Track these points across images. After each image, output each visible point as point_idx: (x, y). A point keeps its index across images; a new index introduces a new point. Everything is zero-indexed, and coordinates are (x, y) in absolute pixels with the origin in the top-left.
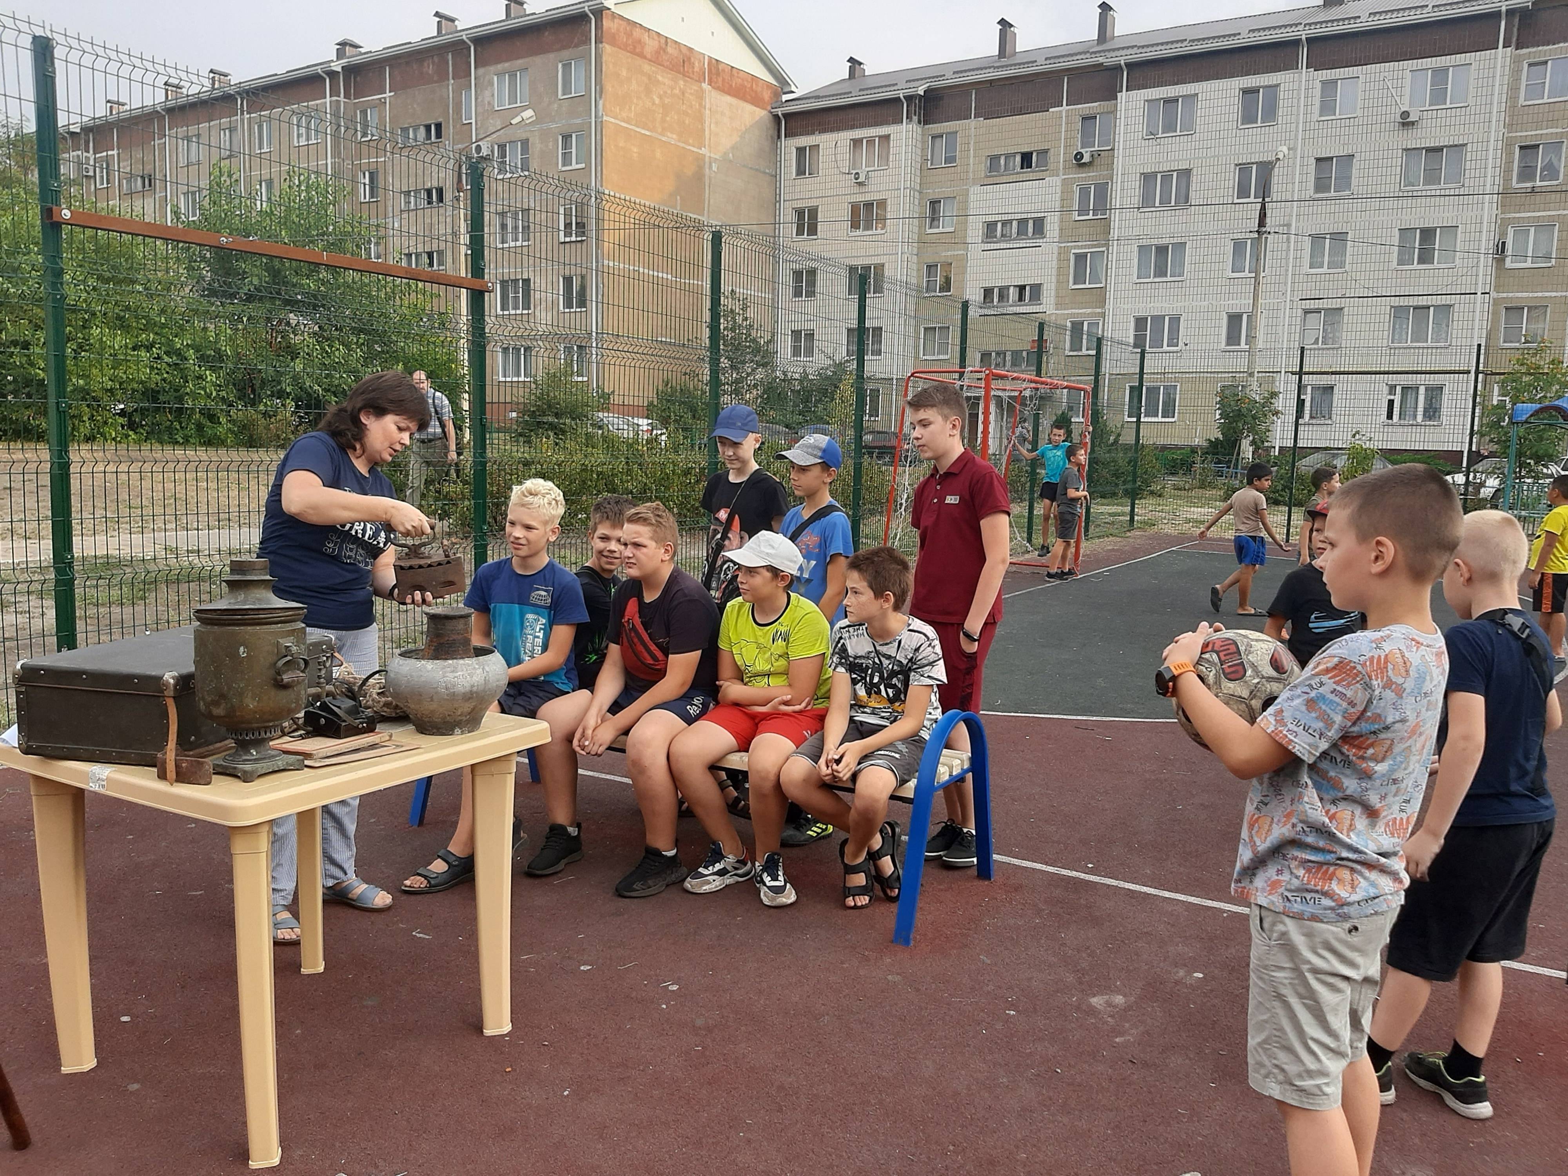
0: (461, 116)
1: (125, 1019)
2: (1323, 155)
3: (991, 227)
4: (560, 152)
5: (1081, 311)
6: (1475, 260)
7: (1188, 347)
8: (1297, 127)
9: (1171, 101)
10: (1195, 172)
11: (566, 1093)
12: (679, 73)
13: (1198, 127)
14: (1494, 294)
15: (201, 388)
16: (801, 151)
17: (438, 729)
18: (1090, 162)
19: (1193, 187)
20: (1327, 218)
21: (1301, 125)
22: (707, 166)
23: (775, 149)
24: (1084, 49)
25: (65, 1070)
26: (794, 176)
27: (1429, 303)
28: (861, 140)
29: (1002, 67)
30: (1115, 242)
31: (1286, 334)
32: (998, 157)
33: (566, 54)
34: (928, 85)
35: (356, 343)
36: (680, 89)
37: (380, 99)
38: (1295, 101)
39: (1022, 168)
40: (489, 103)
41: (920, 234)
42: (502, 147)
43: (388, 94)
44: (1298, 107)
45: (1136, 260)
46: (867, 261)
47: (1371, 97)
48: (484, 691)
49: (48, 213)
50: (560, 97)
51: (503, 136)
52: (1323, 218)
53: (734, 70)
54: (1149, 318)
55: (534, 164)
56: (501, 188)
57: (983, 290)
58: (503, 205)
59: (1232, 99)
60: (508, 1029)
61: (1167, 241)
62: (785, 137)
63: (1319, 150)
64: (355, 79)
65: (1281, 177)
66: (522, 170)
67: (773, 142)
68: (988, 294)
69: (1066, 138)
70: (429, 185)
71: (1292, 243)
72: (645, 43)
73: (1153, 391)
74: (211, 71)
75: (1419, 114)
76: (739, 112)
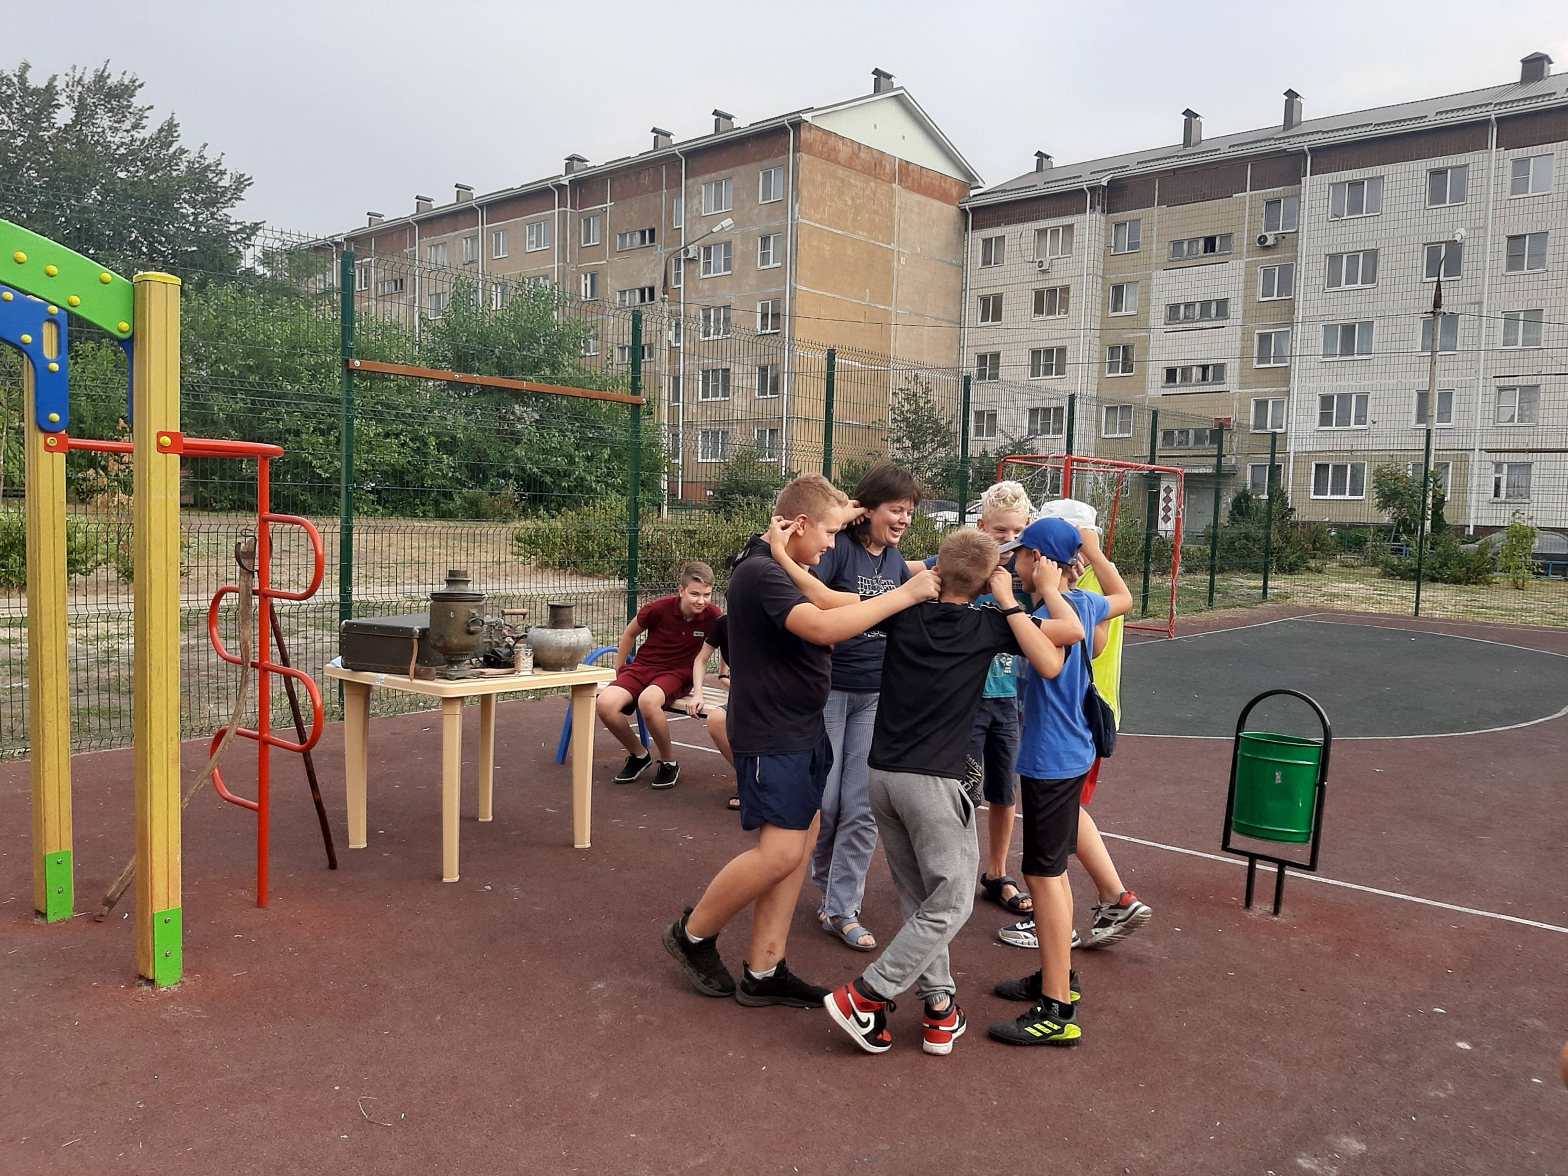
0: (672, 222)
2: (1516, 234)
3: (1173, 309)
4: (759, 252)
5: (1264, 390)
7: (1376, 425)
8: (1487, 206)
9: (1356, 185)
10: (1381, 252)
12: (870, 175)
13: (1384, 208)
15: (439, 470)
16: (987, 242)
18: (1275, 245)
19: (1380, 266)
20: (1521, 295)
21: (1491, 204)
22: (896, 258)
23: (962, 242)
24: (1266, 136)
25: (351, 846)
26: (980, 266)
28: (1046, 230)
29: (1186, 156)
30: (1300, 322)
31: (1479, 411)
32: (1181, 242)
33: (766, 163)
34: (1111, 176)
36: (872, 190)
37: (602, 209)
38: (1485, 181)
39: (1205, 252)
40: (697, 210)
41: (1102, 317)
42: (707, 250)
43: (609, 204)
44: (1488, 185)
45: (1322, 340)
46: (1049, 345)
49: (346, 363)
50: (760, 202)
51: (708, 240)
52: (1516, 296)
53: (923, 171)
54: (1336, 397)
55: (736, 264)
56: (706, 286)
57: (1165, 370)
58: (707, 302)
59: (1419, 180)
60: (588, 845)
61: (1354, 321)
62: (972, 229)
63: (1511, 228)
64: (580, 190)
65: (1471, 256)
66: (725, 270)
67: (960, 234)
68: (1171, 374)
69: (1250, 223)
70: (642, 285)
71: (1484, 321)
72: (839, 150)
73: (1340, 469)
74: (456, 186)
76: (928, 208)
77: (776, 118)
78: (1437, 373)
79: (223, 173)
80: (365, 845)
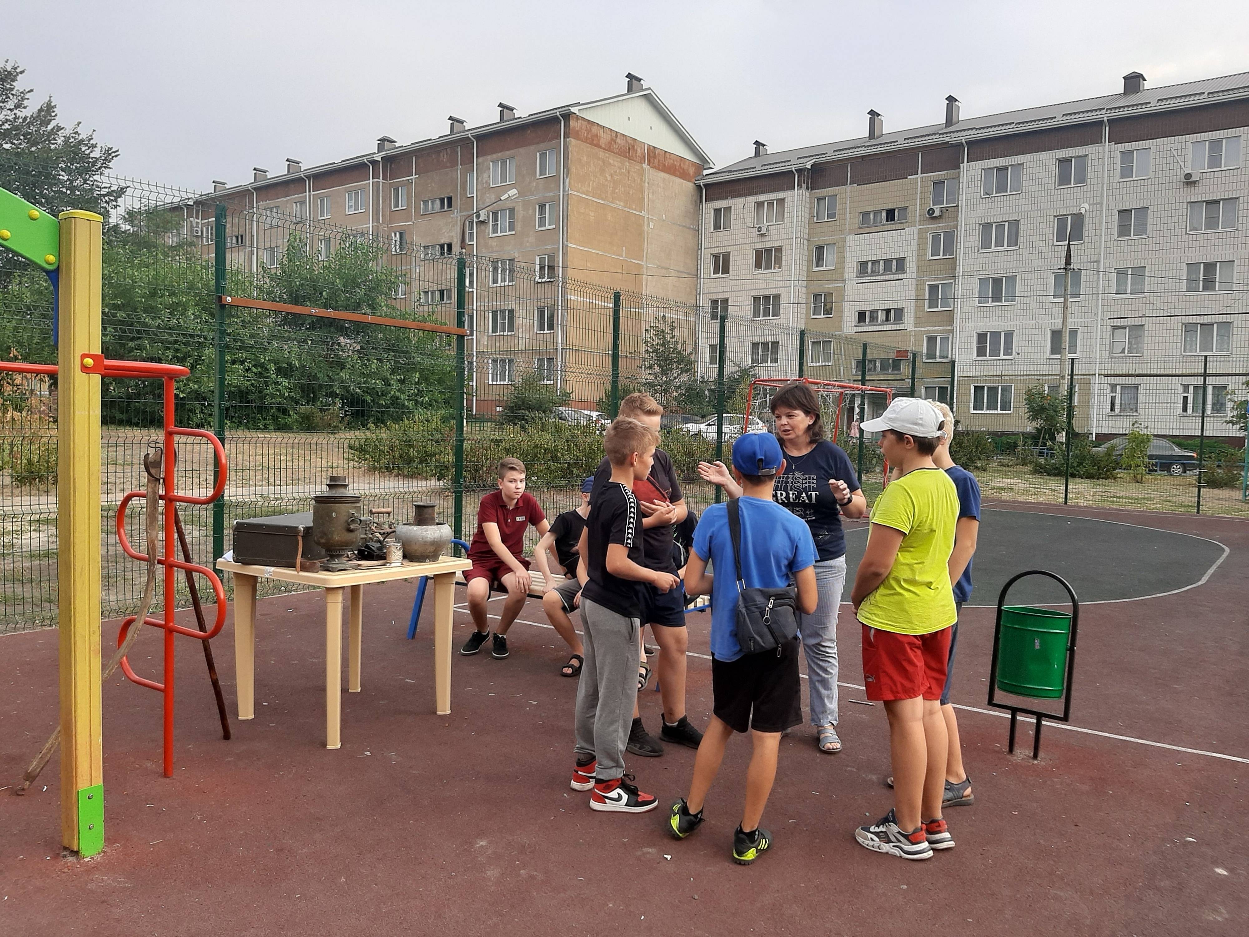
0: (466, 191)
2: (1124, 208)
3: (863, 265)
4: (537, 217)
5: (934, 328)
7: (1018, 356)
8: (1102, 187)
9: (1002, 170)
10: (1022, 222)
11: (473, 734)
12: (626, 157)
13: (1024, 188)
15: (278, 390)
16: (717, 211)
17: (418, 559)
18: (940, 216)
19: (1021, 233)
20: (1129, 256)
21: (1105, 186)
22: (646, 223)
23: (698, 210)
25: (240, 718)
26: (712, 230)
27: (1213, 321)
28: (763, 203)
29: (871, 146)
30: (961, 276)
31: (1098, 345)
32: (868, 213)
33: (542, 146)
34: (814, 161)
35: (387, 358)
36: (626, 168)
37: (408, 180)
38: (1100, 167)
39: (887, 221)
40: (486, 182)
41: (808, 271)
42: (495, 214)
43: (414, 176)
44: (1103, 171)
45: (977, 290)
46: (767, 293)
47: (1161, 163)
50: (538, 177)
51: (495, 207)
52: (1125, 256)
53: (667, 154)
54: (989, 334)
55: (518, 226)
56: (494, 243)
57: (857, 313)
58: (495, 256)
59: (1050, 167)
60: (449, 712)
61: (1002, 275)
62: (706, 201)
63: (1121, 204)
64: (391, 166)
65: (1091, 225)
66: (509, 231)
67: (696, 206)
68: (862, 316)
69: (921, 199)
70: (442, 242)
71: (1101, 276)
72: (600, 137)
73: (993, 390)
74: (288, 160)
75: (1199, 175)
76: (671, 184)
77: (550, 110)
78: (1069, 315)
79: (94, 146)
80: (253, 716)
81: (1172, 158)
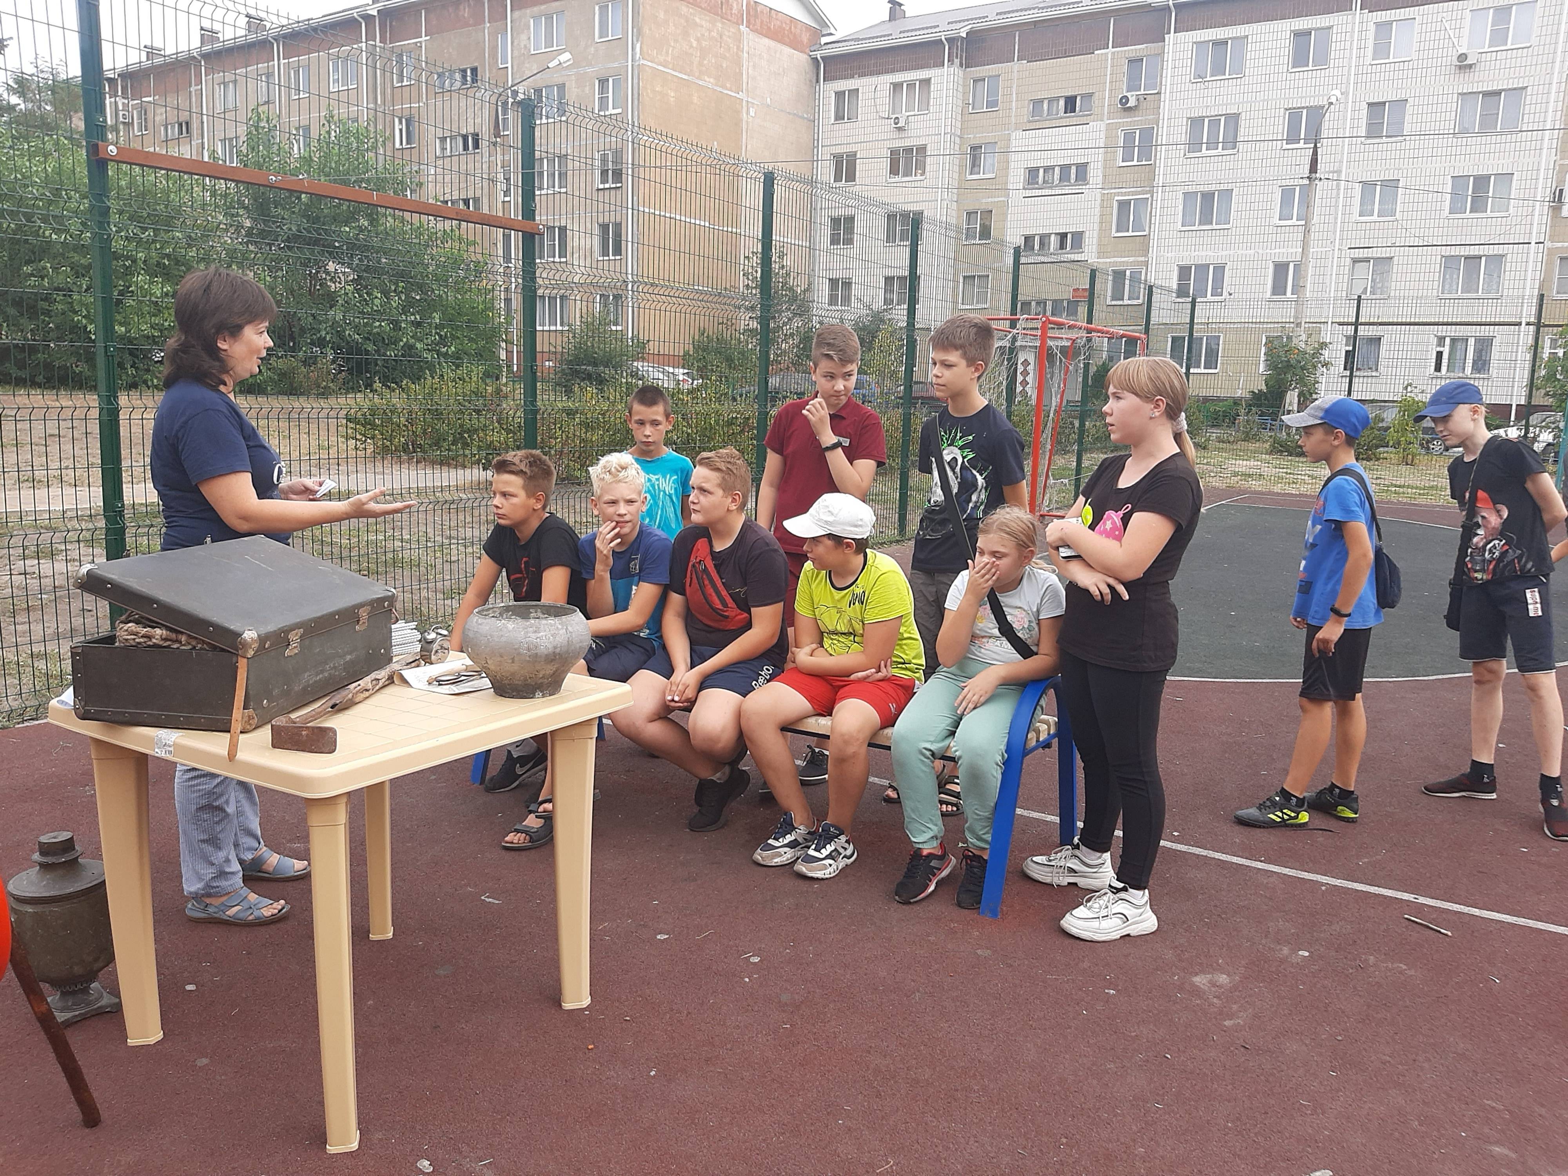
0: (497, 61)
1: (190, 987)
2: (1376, 100)
3: (1033, 172)
4: (597, 96)
5: (1123, 259)
6: (1530, 209)
7: (1232, 297)
8: (1349, 70)
9: (1220, 44)
10: (1243, 116)
11: (653, 1073)
12: (718, 15)
13: (1247, 70)
14: (1548, 244)
16: (840, 95)
17: (518, 691)
18: (1136, 106)
19: (1241, 132)
20: (1379, 165)
21: (1353, 68)
22: (745, 108)
23: (814, 95)
25: (131, 1042)
26: (832, 121)
27: (1481, 253)
28: (900, 85)
29: (1045, 8)
30: (1160, 189)
31: (1333, 283)
32: (1041, 101)
34: (970, 26)
35: (395, 291)
36: (718, 31)
37: (416, 43)
38: (1348, 43)
39: (1065, 112)
40: (525, 46)
41: (960, 180)
42: (538, 92)
43: (424, 38)
44: (1351, 49)
45: (1181, 207)
46: (905, 209)
47: (1428, 39)
48: (567, 652)
49: (94, 150)
50: (597, 40)
51: (540, 80)
52: (1374, 166)
53: (773, 12)
54: (1193, 267)
55: (571, 110)
56: (537, 134)
57: (1023, 237)
59: (1283, 41)
60: (588, 1002)
61: (1213, 188)
62: (824, 81)
63: (1372, 94)
64: (391, 22)
65: (1331, 122)
66: (557, 117)
67: (811, 86)
68: (1029, 242)
69: (1111, 82)
70: (465, 130)
71: (1342, 191)
73: (1195, 342)
74: (246, 16)
75: (1477, 56)
76: (778, 55)
80: (159, 1038)
81: (1443, 32)
